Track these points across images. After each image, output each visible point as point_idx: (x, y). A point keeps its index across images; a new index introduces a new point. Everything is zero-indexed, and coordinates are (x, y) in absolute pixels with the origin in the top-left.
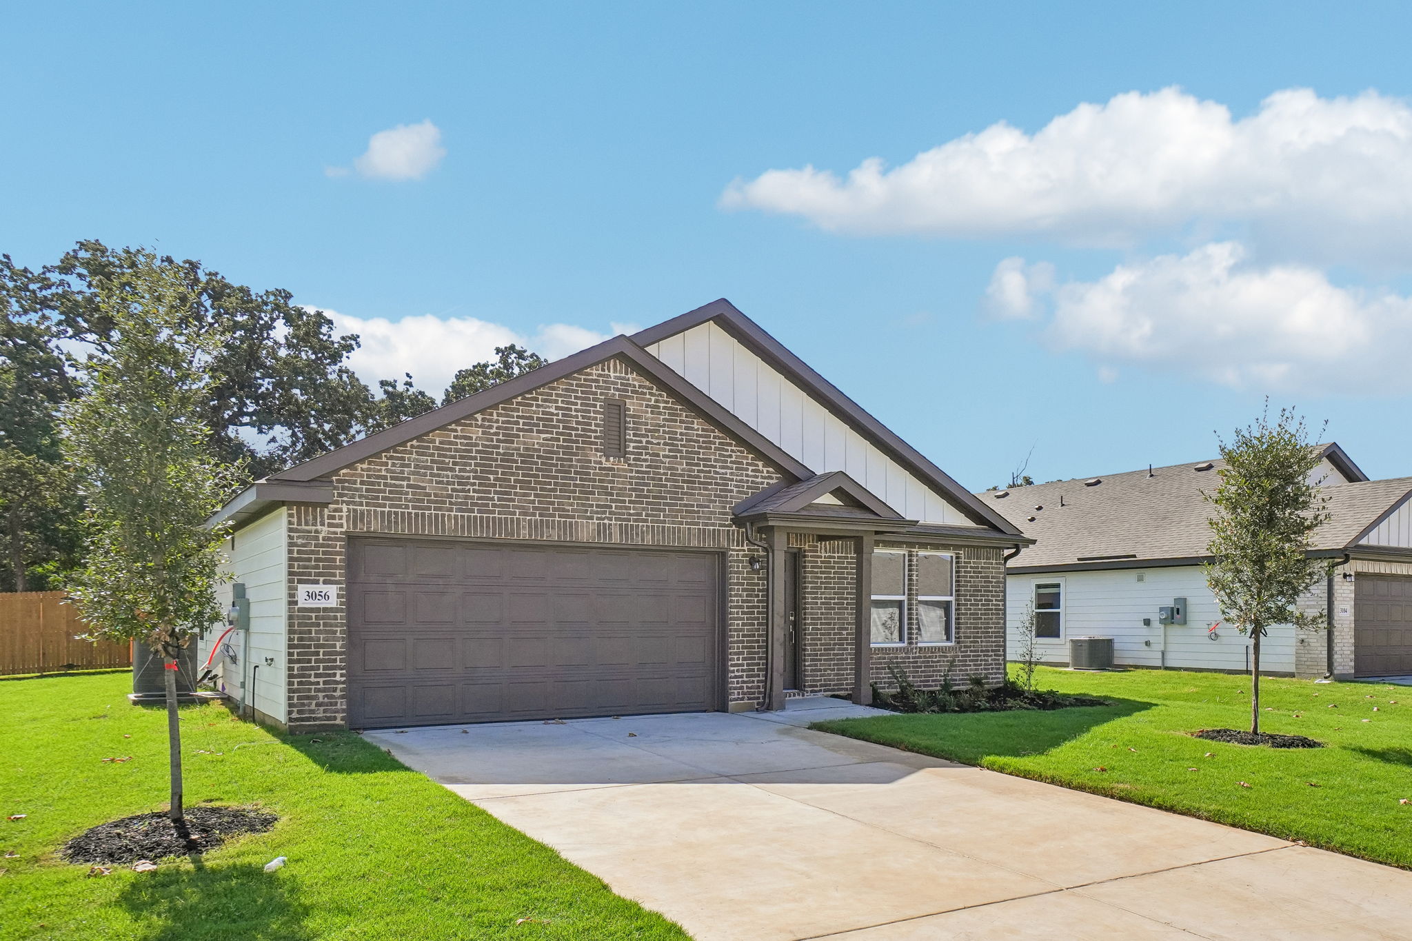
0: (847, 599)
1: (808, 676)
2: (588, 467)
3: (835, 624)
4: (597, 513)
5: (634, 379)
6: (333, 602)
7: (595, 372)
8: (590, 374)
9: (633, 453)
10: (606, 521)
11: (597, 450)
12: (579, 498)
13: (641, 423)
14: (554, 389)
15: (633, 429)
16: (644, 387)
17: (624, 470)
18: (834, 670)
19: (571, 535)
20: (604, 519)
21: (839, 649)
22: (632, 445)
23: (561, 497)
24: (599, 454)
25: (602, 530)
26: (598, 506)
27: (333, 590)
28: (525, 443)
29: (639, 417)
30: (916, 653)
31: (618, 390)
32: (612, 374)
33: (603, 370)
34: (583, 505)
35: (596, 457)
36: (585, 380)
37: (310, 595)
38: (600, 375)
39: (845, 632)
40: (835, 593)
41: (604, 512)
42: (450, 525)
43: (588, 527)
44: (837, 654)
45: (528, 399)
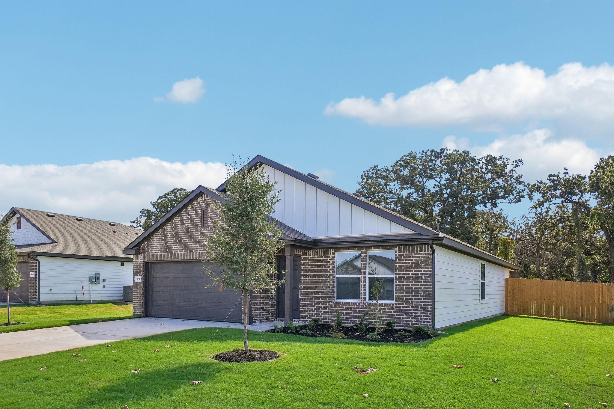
0: (322, 277)
1: (301, 313)
2: (197, 233)
3: (315, 289)
4: (199, 249)
5: (210, 199)
6: (140, 281)
7: (199, 200)
8: (198, 201)
9: (210, 226)
10: (202, 251)
11: (199, 227)
12: (194, 244)
13: (212, 215)
14: (188, 209)
15: (210, 217)
16: (213, 201)
17: (207, 233)
18: (314, 311)
19: (192, 257)
20: (201, 251)
21: (317, 302)
22: (210, 223)
23: (190, 245)
24: (200, 228)
25: (201, 254)
26: (200, 246)
27: (140, 277)
28: (180, 228)
29: (212, 212)
31: (205, 204)
32: (204, 199)
33: (201, 199)
34: (196, 246)
35: (199, 229)
36: (196, 203)
37: (137, 279)
38: (200, 201)
39: (320, 294)
41: (201, 248)
42: (163, 257)
43: (197, 254)
44: (316, 304)
45: (181, 214)
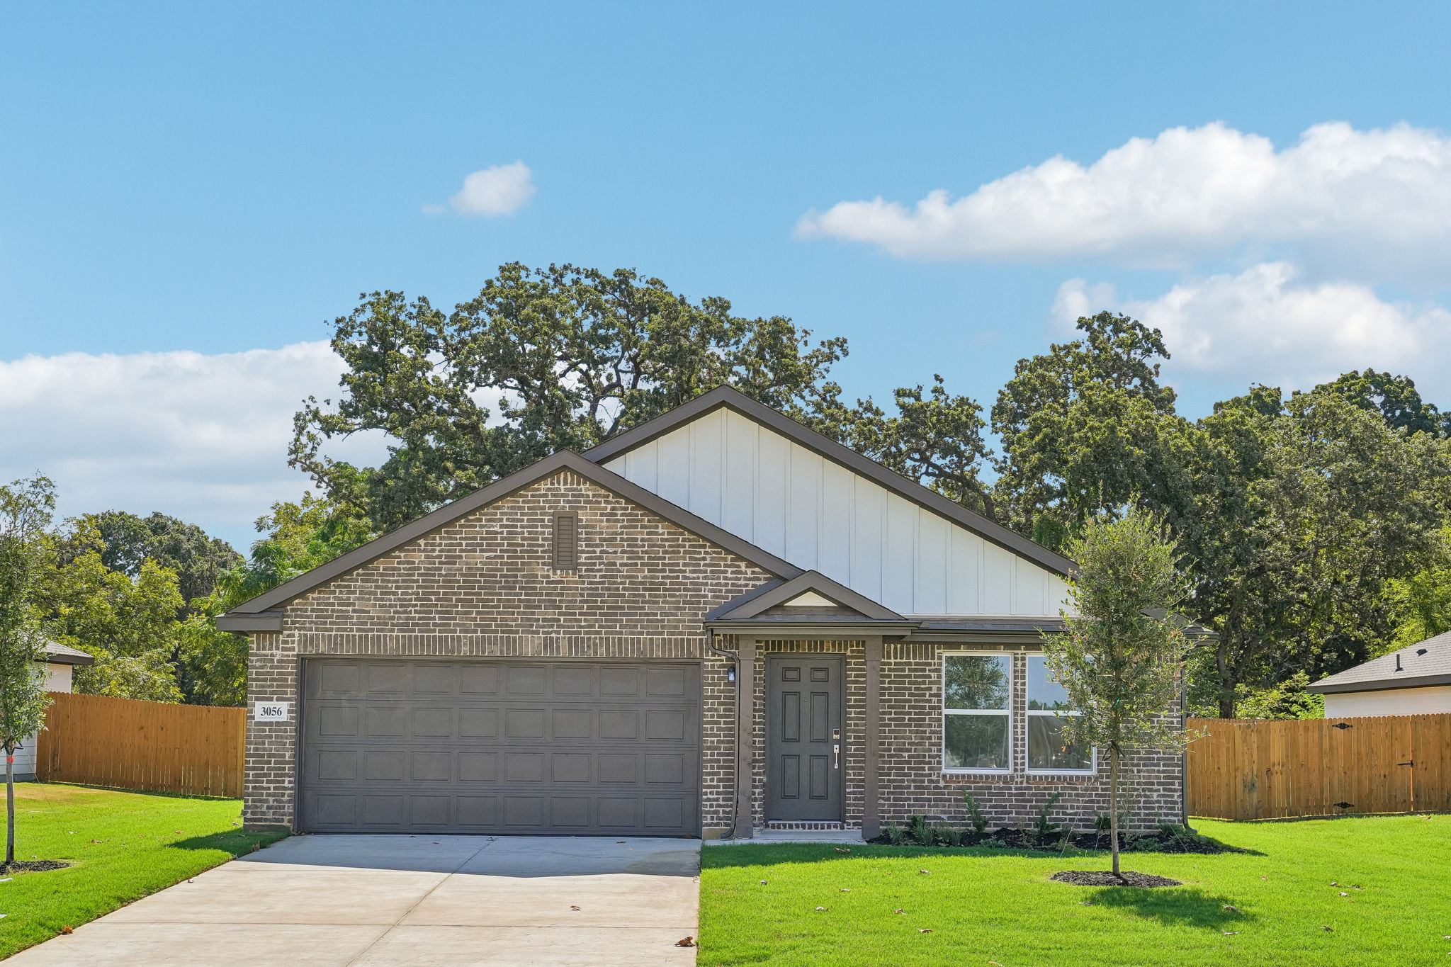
0: (910, 713)
1: (849, 805)
2: (534, 582)
3: (890, 744)
4: (543, 627)
5: (587, 489)
6: (284, 717)
7: (543, 487)
8: (538, 489)
9: (585, 564)
10: (554, 635)
11: (544, 564)
12: (524, 613)
13: (595, 533)
14: (498, 508)
15: (586, 539)
16: (599, 496)
17: (576, 582)
18: (889, 799)
19: (515, 650)
20: (551, 633)
21: (897, 775)
22: (584, 556)
23: (504, 613)
24: (546, 568)
25: (548, 643)
26: (544, 620)
27: (284, 706)
28: (467, 563)
29: (593, 527)
30: (1022, 783)
31: (569, 502)
32: (562, 487)
33: (552, 484)
34: (528, 620)
35: (542, 570)
36: (532, 496)
37: (266, 711)
38: (549, 489)
39: (906, 754)
40: (890, 707)
41: (552, 626)
42: (391, 645)
43: (533, 641)
44: (894, 781)
45: (472, 520)
